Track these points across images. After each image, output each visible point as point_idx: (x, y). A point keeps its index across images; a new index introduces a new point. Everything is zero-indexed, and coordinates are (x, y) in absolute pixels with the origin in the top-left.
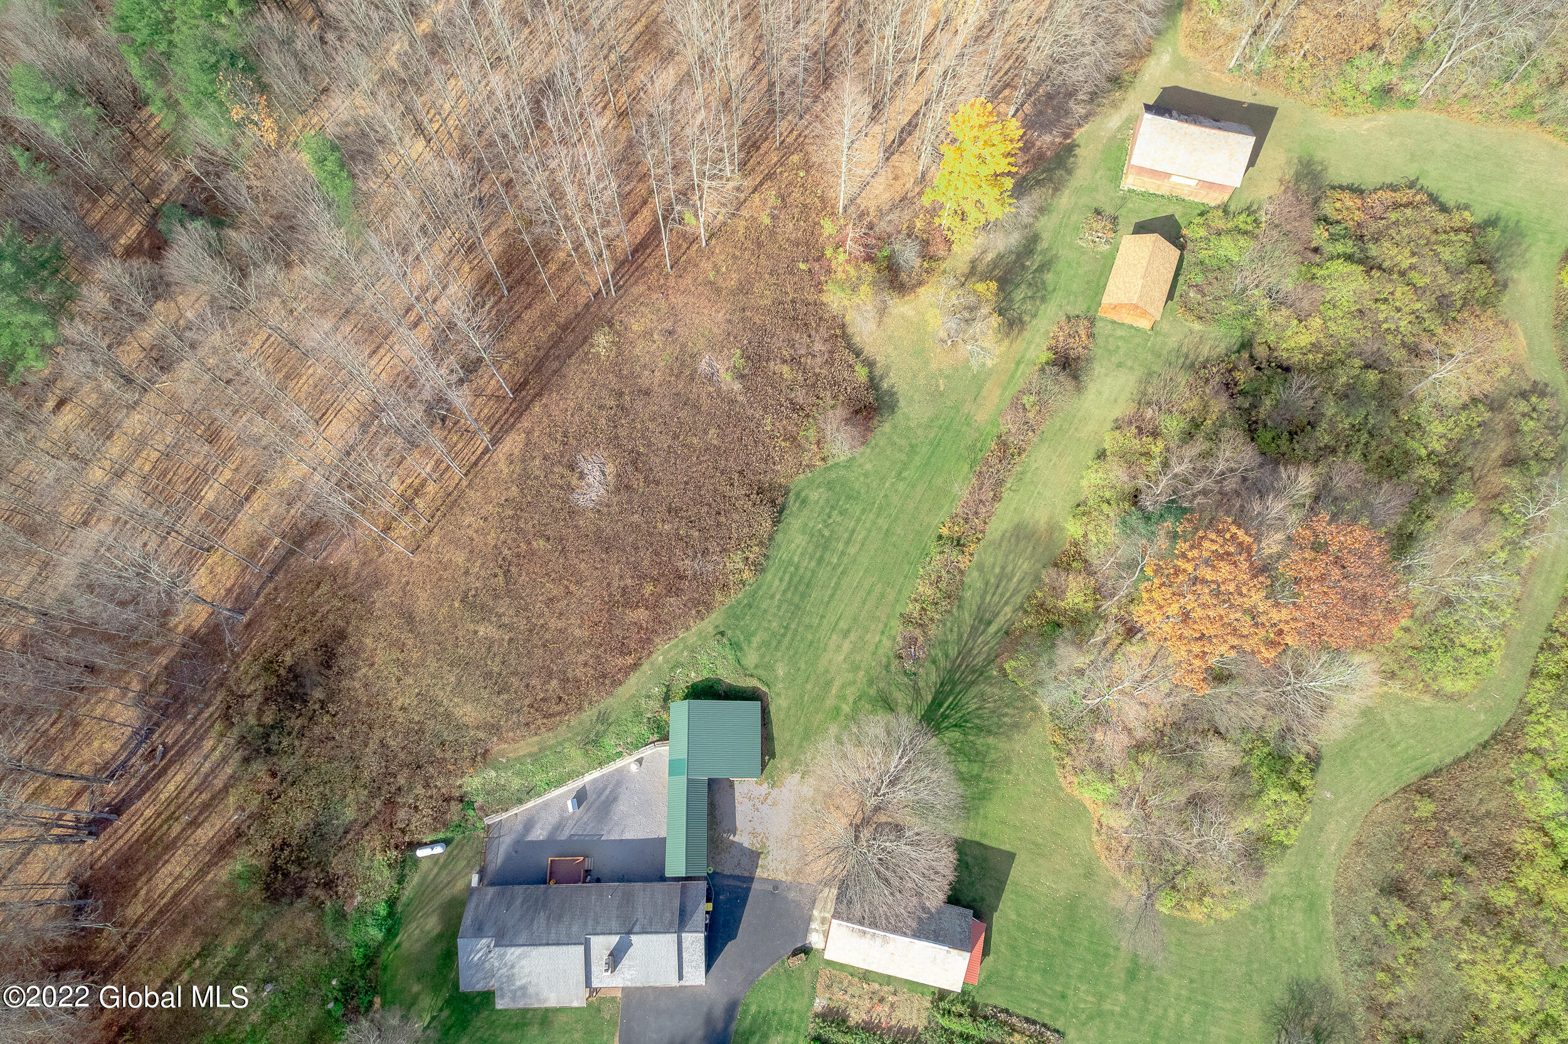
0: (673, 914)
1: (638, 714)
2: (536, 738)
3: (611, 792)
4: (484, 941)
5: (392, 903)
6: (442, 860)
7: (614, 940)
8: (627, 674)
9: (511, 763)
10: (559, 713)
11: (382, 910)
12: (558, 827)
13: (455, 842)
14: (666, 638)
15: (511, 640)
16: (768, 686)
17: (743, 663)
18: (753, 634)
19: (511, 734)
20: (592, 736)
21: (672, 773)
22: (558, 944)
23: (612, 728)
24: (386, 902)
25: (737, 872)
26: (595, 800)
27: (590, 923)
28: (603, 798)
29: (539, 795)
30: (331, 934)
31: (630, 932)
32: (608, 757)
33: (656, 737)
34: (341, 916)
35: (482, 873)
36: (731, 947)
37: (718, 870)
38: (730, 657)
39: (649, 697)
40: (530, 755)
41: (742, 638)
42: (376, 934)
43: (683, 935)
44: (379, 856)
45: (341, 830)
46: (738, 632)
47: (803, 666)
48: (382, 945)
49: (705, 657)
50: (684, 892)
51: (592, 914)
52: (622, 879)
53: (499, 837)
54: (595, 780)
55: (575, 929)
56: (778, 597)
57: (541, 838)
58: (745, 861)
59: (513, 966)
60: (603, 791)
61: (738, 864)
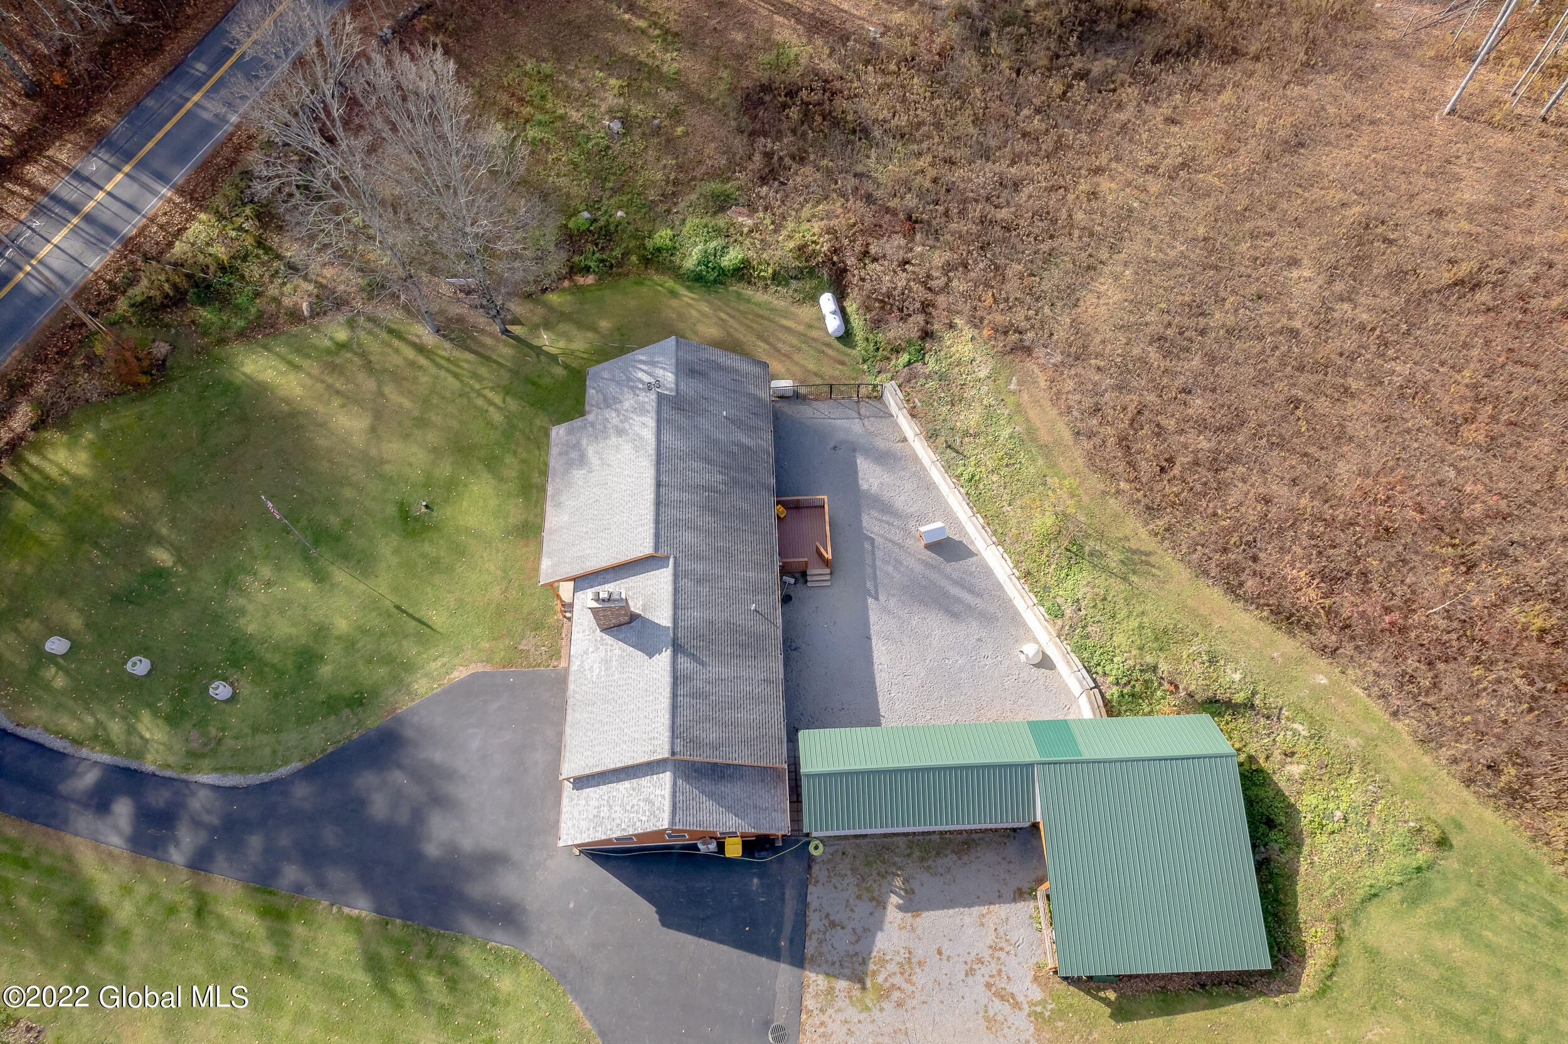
0: (715, 747)
1: (1163, 638)
2: (1067, 435)
3: (969, 607)
4: (668, 377)
5: (742, 272)
6: (814, 334)
7: (663, 617)
8: (1254, 601)
9: (1011, 400)
10: (1132, 465)
11: (732, 257)
12: (886, 508)
13: (849, 351)
14: (1387, 684)
15: (1294, 333)
17: (1372, 908)
18: (1471, 938)
19: (1070, 385)
20: (1091, 545)
21: (1037, 728)
22: (658, 504)
23: (1117, 585)
24: (743, 261)
25: (814, 922)
26: (948, 577)
27: (699, 567)
28: (955, 591)
29: (948, 467)
30: (693, 196)
31: (677, 648)
32: (1046, 588)
33: (1113, 692)
34: (721, 204)
35: (795, 397)
36: (647, 911)
37: (816, 869)
38: (1379, 869)
39: (1213, 661)
40: (1031, 431)
41: (1449, 902)
42: (692, 258)
43: (667, 777)
44: (817, 226)
45: (859, 168)
46: (1462, 889)
48: (675, 272)
49: (1358, 797)
50: (764, 774)
51: (718, 571)
52: (791, 647)
53: (860, 417)
54: (988, 572)
55: (688, 537)
57: (864, 486)
58: (841, 941)
59: (620, 432)
60: (971, 591)
61: (833, 925)
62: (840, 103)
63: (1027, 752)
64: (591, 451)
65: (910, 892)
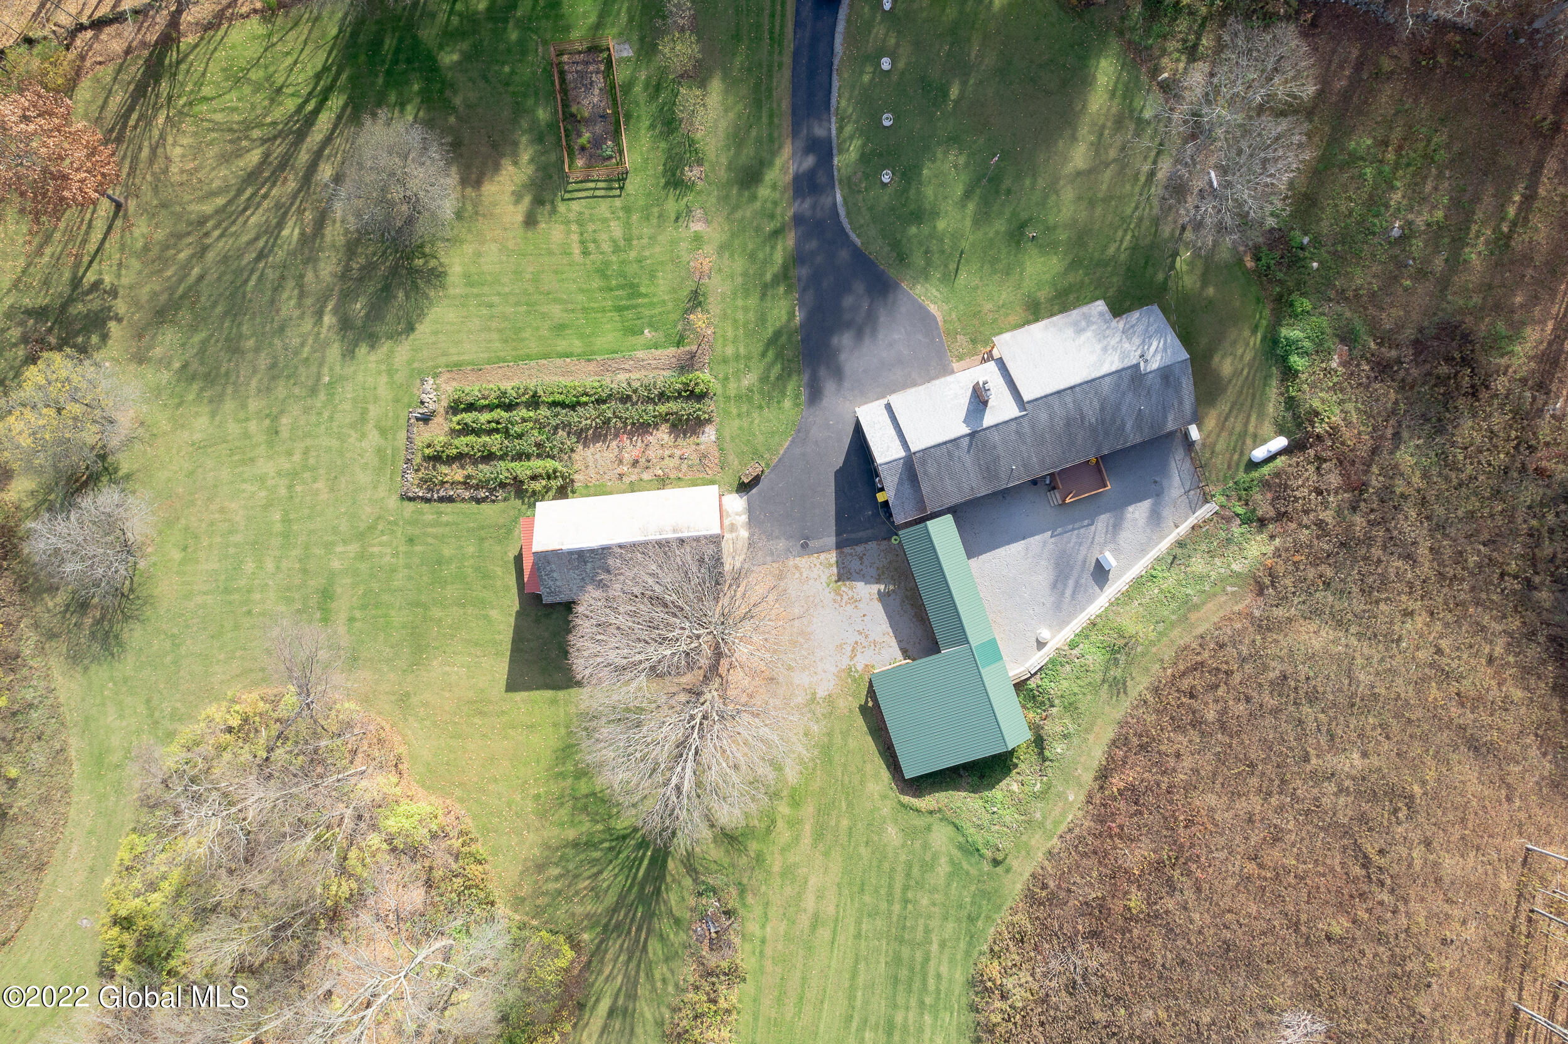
0: (925, 473)
1: (1071, 707)
2: (1200, 630)
3: (1063, 593)
4: (1154, 365)
5: (1289, 374)
6: (1249, 441)
7: (989, 420)
8: (1111, 758)
9: (1218, 589)
10: (1184, 674)
11: (1297, 361)
12: (1117, 527)
13: (1242, 468)
14: (1077, 831)
15: (1306, 759)
16: (903, 805)
17: (951, 828)
18: (951, 875)
19: (1238, 626)
20: (1122, 658)
21: (993, 643)
22: (1059, 392)
23: (1099, 677)
24: (1297, 371)
25: (859, 549)
26: (1080, 577)
27: (1027, 429)
28: (1071, 583)
29: (1158, 560)
30: (1348, 314)
31: (972, 435)
32: (1087, 637)
33: (1032, 684)
34: (1347, 337)
35: (1189, 444)
36: (839, 461)
37: (885, 542)
38: (972, 830)
39: (1065, 736)
40: (1196, 607)
41: (965, 866)
42: (1291, 332)
43: (902, 454)
44: (1336, 419)
45: (1405, 435)
46: (974, 872)
47: (862, 850)
48: (1276, 323)
49: (1008, 819)
50: (921, 503)
51: (1029, 440)
52: (1003, 495)
53: (1187, 492)
54: (1091, 600)
55: (1044, 416)
56: (935, 947)
57: (1131, 509)
58: (855, 565)
59: (1105, 349)
60: (1074, 592)
61: (861, 559)
62: (1461, 402)
63: (975, 637)
64: (1089, 334)
65: (888, 594)
